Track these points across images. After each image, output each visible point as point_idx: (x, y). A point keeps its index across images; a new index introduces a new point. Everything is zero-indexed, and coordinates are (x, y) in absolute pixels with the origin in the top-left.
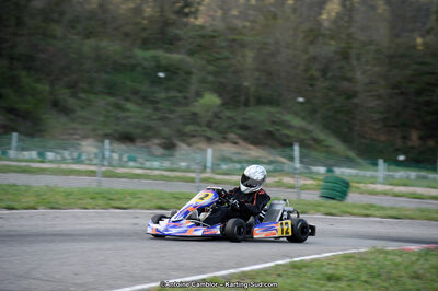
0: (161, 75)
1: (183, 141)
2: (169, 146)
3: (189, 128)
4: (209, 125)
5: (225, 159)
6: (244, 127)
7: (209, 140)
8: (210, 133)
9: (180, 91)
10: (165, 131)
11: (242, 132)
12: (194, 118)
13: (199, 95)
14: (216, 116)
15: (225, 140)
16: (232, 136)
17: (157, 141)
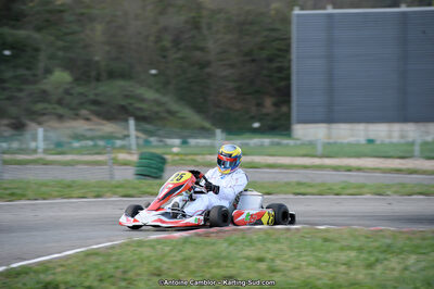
0: (7, 53)
1: (33, 120)
2: (19, 127)
3: (40, 106)
4: (60, 102)
5: (78, 137)
6: (95, 102)
7: (61, 117)
8: (61, 110)
9: (29, 69)
10: (13, 110)
11: (94, 108)
12: (44, 96)
13: (48, 71)
14: (67, 92)
15: (77, 116)
16: (84, 112)
17: (5, 122)
